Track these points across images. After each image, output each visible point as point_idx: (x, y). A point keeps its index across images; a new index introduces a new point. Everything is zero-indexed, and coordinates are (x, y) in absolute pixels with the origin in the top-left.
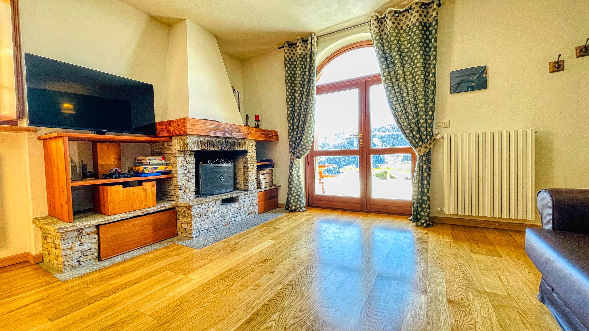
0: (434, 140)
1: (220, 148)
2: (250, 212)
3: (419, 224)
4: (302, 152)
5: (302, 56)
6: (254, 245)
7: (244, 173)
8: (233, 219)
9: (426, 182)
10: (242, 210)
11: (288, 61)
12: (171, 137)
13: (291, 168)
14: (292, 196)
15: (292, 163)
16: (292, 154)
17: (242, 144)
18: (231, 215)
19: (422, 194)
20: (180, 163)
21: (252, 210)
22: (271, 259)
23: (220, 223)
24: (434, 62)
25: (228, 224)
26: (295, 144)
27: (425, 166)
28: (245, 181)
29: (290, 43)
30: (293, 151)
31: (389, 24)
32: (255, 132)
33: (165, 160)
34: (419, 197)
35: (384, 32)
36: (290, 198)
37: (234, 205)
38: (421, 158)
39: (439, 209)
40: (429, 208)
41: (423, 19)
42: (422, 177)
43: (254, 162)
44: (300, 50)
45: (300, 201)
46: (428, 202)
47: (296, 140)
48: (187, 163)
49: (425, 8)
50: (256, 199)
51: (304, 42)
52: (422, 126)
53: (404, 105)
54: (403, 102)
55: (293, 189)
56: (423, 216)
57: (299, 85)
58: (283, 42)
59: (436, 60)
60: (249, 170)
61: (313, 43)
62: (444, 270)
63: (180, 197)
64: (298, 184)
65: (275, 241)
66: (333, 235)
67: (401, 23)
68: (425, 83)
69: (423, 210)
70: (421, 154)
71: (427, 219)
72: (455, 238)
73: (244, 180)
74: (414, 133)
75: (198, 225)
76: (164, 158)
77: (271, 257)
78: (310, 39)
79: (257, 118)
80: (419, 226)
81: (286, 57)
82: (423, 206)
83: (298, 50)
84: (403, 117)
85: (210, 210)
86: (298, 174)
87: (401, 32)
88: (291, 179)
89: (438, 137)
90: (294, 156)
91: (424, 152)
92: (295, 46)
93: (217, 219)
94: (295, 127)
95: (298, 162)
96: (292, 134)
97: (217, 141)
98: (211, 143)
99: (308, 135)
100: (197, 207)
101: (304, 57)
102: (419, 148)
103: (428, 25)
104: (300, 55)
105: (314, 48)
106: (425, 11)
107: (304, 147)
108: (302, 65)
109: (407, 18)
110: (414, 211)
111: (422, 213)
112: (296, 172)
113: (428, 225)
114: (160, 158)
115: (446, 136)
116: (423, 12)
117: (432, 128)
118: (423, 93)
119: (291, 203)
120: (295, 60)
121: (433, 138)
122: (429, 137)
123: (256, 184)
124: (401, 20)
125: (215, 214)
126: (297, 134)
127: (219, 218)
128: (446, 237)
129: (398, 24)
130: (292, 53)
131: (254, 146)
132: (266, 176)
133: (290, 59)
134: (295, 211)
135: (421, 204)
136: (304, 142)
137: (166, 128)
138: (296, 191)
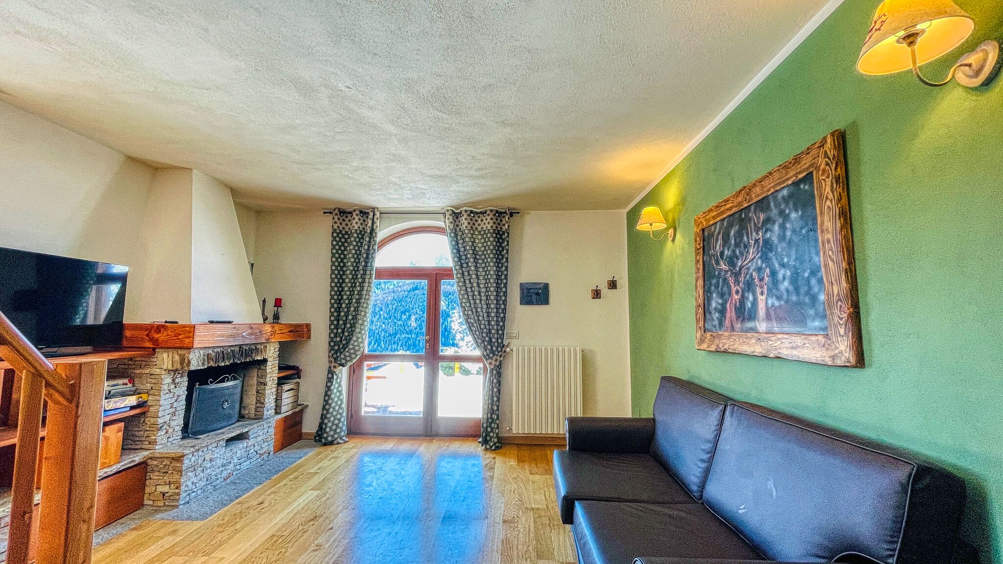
0: (505, 351)
1: (231, 361)
2: (262, 452)
3: (488, 447)
4: (348, 359)
5: (358, 232)
6: (289, 500)
7: (257, 392)
8: (238, 467)
9: (495, 399)
10: (252, 451)
11: (338, 234)
12: (154, 349)
13: (330, 380)
14: (329, 421)
15: (331, 373)
16: (333, 360)
17: (261, 351)
18: (236, 461)
19: (492, 412)
20: (166, 388)
21: (265, 449)
22: (322, 515)
23: (219, 476)
24: (505, 273)
25: (229, 477)
26: (339, 346)
27: (495, 381)
28: (259, 405)
29: (341, 210)
30: (335, 356)
31: (464, 222)
32: (281, 330)
33: (133, 384)
34: (489, 415)
35: (459, 228)
36: (326, 425)
37: (242, 444)
38: (492, 370)
39: (508, 428)
40: (498, 428)
41: (497, 227)
42: (493, 392)
43: (274, 375)
44: (356, 223)
45: (341, 428)
46: (497, 422)
47: (341, 341)
48: (175, 387)
49: (499, 216)
50: (272, 431)
51: (362, 215)
52: (493, 336)
53: (477, 312)
54: (476, 308)
55: (331, 410)
56: (493, 437)
57: (351, 268)
58: (334, 207)
59: (508, 262)
60: (267, 388)
61: (375, 220)
62: (505, 495)
63: (158, 443)
64: (339, 402)
65: (319, 492)
66: (393, 473)
67: (477, 224)
68: (497, 292)
69: (492, 431)
70: (492, 367)
71: (496, 440)
72: (520, 460)
73: (256, 403)
74: (486, 343)
75: (189, 483)
76: (132, 381)
77: (322, 512)
78: (371, 214)
79: (278, 303)
80: (488, 449)
81: (336, 227)
82: (493, 425)
83: (354, 224)
84: (475, 325)
85: (208, 457)
86: (340, 389)
87: (476, 233)
88: (329, 396)
89: (508, 350)
90: (335, 362)
91: (495, 365)
92: (349, 216)
93: (216, 470)
94: (341, 322)
95: (341, 371)
96: (335, 331)
97: (229, 351)
98: (221, 355)
99: (359, 336)
100: (191, 456)
101: (360, 233)
102: (489, 361)
103: (501, 233)
104: (356, 230)
105: (377, 227)
106: (499, 219)
107: (352, 351)
108: (357, 243)
109: (482, 220)
110: (483, 432)
111: (492, 434)
112: (337, 386)
113: (497, 448)
114: (126, 381)
115: (514, 349)
116: (497, 219)
117: (502, 340)
118: (495, 302)
119: (327, 433)
120: (346, 232)
121: (504, 349)
122: (499, 349)
123: (274, 407)
124: (476, 221)
125: (214, 463)
126: (343, 332)
127: (219, 467)
128: (512, 460)
129: (474, 224)
130: (344, 224)
131: (277, 350)
132: (291, 393)
133: (341, 231)
134: (331, 443)
135: (491, 424)
136: (353, 345)
137: (148, 335)
138: (335, 413)
